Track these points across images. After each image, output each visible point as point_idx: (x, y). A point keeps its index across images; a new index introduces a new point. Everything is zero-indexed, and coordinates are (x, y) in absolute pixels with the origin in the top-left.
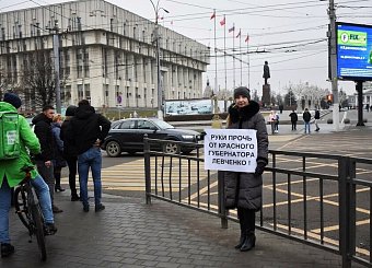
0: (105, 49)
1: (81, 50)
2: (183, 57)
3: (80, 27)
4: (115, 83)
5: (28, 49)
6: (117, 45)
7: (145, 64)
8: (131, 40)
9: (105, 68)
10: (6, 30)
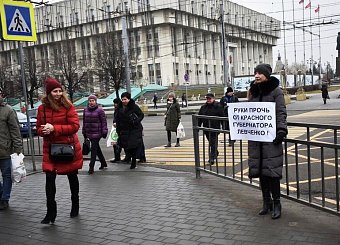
0: (174, 28)
1: (151, 30)
2: (253, 32)
3: (148, 7)
4: (185, 61)
5: (100, 32)
6: (185, 23)
7: (214, 41)
8: (199, 18)
9: (175, 47)
10: (79, 15)
